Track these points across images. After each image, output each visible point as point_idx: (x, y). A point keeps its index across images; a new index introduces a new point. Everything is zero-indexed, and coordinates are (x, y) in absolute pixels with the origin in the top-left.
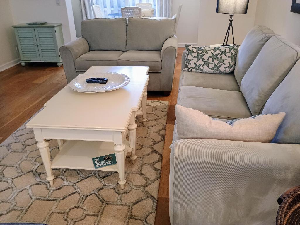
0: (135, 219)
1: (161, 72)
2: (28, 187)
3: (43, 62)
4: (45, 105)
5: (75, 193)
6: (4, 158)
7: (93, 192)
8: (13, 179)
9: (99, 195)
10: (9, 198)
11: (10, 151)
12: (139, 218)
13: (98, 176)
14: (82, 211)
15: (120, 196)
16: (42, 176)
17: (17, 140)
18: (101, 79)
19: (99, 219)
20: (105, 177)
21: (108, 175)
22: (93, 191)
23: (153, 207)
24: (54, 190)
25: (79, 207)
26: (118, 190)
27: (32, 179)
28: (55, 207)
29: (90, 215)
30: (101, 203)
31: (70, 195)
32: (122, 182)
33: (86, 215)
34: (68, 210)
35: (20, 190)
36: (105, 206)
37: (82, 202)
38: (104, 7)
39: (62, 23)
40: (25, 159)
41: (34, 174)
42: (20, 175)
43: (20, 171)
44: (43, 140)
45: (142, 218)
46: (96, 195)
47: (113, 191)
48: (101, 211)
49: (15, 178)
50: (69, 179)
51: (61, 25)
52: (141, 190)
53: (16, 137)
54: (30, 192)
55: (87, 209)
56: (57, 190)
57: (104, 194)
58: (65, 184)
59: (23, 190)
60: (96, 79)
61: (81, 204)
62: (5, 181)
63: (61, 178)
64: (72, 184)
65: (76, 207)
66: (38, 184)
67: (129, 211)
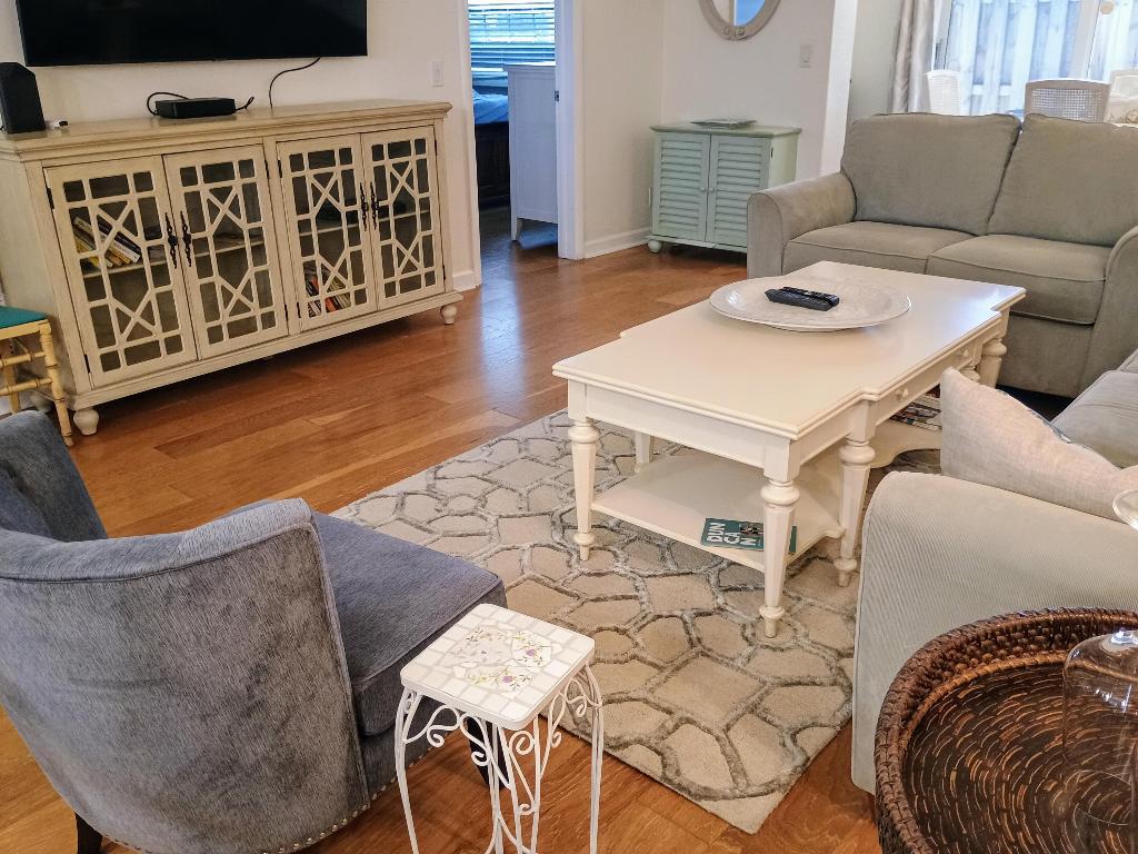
0: (764, 719)
1: (1092, 325)
2: (527, 546)
3: (710, 246)
4: (622, 334)
5: (631, 598)
6: (502, 467)
7: (678, 613)
8: (501, 516)
9: (694, 625)
10: (473, 554)
11: (524, 454)
12: (777, 722)
13: (713, 580)
14: (631, 644)
15: (750, 649)
16: (568, 532)
17: (550, 436)
18: (814, 296)
19: (663, 679)
20: (731, 589)
21: (746, 589)
22: (682, 610)
23: (838, 713)
24: (583, 573)
25: (624, 632)
26: (754, 635)
27: (542, 532)
28: (567, 609)
29: (641, 660)
30: (687, 645)
31: (616, 598)
32: (771, 612)
33: (634, 657)
34: (595, 628)
35: (505, 546)
36: (694, 658)
37: (640, 624)
38: (1002, 84)
39: (803, 128)
40: (549, 481)
41: (553, 523)
42: (520, 513)
43: (524, 504)
44: (584, 420)
45: (786, 726)
46: (685, 623)
47: (738, 630)
48: (677, 663)
49: (508, 517)
50: (634, 561)
51: (798, 132)
52: (824, 658)
53: (551, 426)
54: (526, 557)
55: (642, 644)
56: (589, 575)
57: (705, 627)
58: (616, 570)
59: (514, 548)
60: (802, 293)
61: (634, 629)
62: (481, 516)
63: (615, 554)
64: (634, 575)
65: (617, 630)
66: (553, 547)
67: (758, 694)
